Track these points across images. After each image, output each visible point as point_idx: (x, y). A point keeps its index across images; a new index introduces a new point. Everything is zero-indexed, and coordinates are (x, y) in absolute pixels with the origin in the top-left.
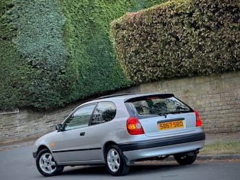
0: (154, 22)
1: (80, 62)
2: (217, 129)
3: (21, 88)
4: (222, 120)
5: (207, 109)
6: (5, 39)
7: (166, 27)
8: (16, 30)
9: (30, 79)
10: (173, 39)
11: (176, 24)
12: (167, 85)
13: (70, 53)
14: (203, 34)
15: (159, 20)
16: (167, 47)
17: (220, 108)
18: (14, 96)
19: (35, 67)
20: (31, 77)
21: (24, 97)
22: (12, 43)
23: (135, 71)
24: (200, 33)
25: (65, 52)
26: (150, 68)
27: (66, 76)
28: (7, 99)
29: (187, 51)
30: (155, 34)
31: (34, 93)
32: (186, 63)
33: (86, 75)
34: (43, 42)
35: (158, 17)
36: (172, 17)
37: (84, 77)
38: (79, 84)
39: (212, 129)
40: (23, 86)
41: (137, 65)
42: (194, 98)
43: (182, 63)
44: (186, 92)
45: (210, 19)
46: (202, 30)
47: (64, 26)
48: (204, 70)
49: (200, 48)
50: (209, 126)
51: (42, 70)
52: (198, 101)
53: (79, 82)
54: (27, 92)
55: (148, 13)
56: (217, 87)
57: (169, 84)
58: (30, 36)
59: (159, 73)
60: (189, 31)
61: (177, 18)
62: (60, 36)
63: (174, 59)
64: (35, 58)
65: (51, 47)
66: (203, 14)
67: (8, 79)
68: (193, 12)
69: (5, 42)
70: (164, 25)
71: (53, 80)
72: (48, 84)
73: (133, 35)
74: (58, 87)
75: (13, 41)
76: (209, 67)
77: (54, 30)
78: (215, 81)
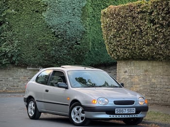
0: (127, 15)
1: (94, 37)
2: (163, 102)
3: (44, 51)
4: (167, 96)
5: (158, 86)
6: (37, 12)
7: (134, 20)
8: (46, 6)
9: (52, 45)
10: (138, 30)
11: (141, 19)
12: (134, 64)
13: (86, 29)
14: (158, 29)
15: (130, 14)
16: (133, 35)
17: (167, 87)
18: (39, 56)
19: (57, 36)
20: (53, 43)
21: (47, 58)
22: (42, 16)
23: (112, 50)
24: (156, 28)
25: (82, 28)
26: (122, 50)
27: (80, 47)
28: (33, 58)
29: (147, 40)
30: (127, 24)
31: (54, 56)
32: (146, 49)
33: (97, 48)
34: (65, 18)
35: (130, 12)
36: (139, 13)
37: (96, 49)
38: (91, 54)
39: (160, 102)
40: (46, 50)
41: (114, 46)
42: (151, 77)
43: (143, 49)
44: (146, 71)
45: (163, 18)
46: (157, 26)
47: (83, 8)
48: (158, 56)
49: (155, 39)
50: (158, 99)
51: (63, 39)
52: (153, 79)
53: (92, 52)
54: (49, 55)
55: (123, 8)
56: (166, 71)
57: (135, 63)
58: (56, 12)
59: (127, 54)
60: (149, 25)
61: (142, 14)
62: (80, 15)
63: (138, 45)
64: (57, 29)
65: (71, 23)
66: (159, 14)
67: (35, 43)
68: (153, 11)
69: (37, 14)
70: (134, 18)
71: (70, 48)
72: (66, 51)
73: (113, 23)
74: (73, 54)
75: (43, 14)
76: (161, 54)
77: (76, 10)
78: (166, 66)
